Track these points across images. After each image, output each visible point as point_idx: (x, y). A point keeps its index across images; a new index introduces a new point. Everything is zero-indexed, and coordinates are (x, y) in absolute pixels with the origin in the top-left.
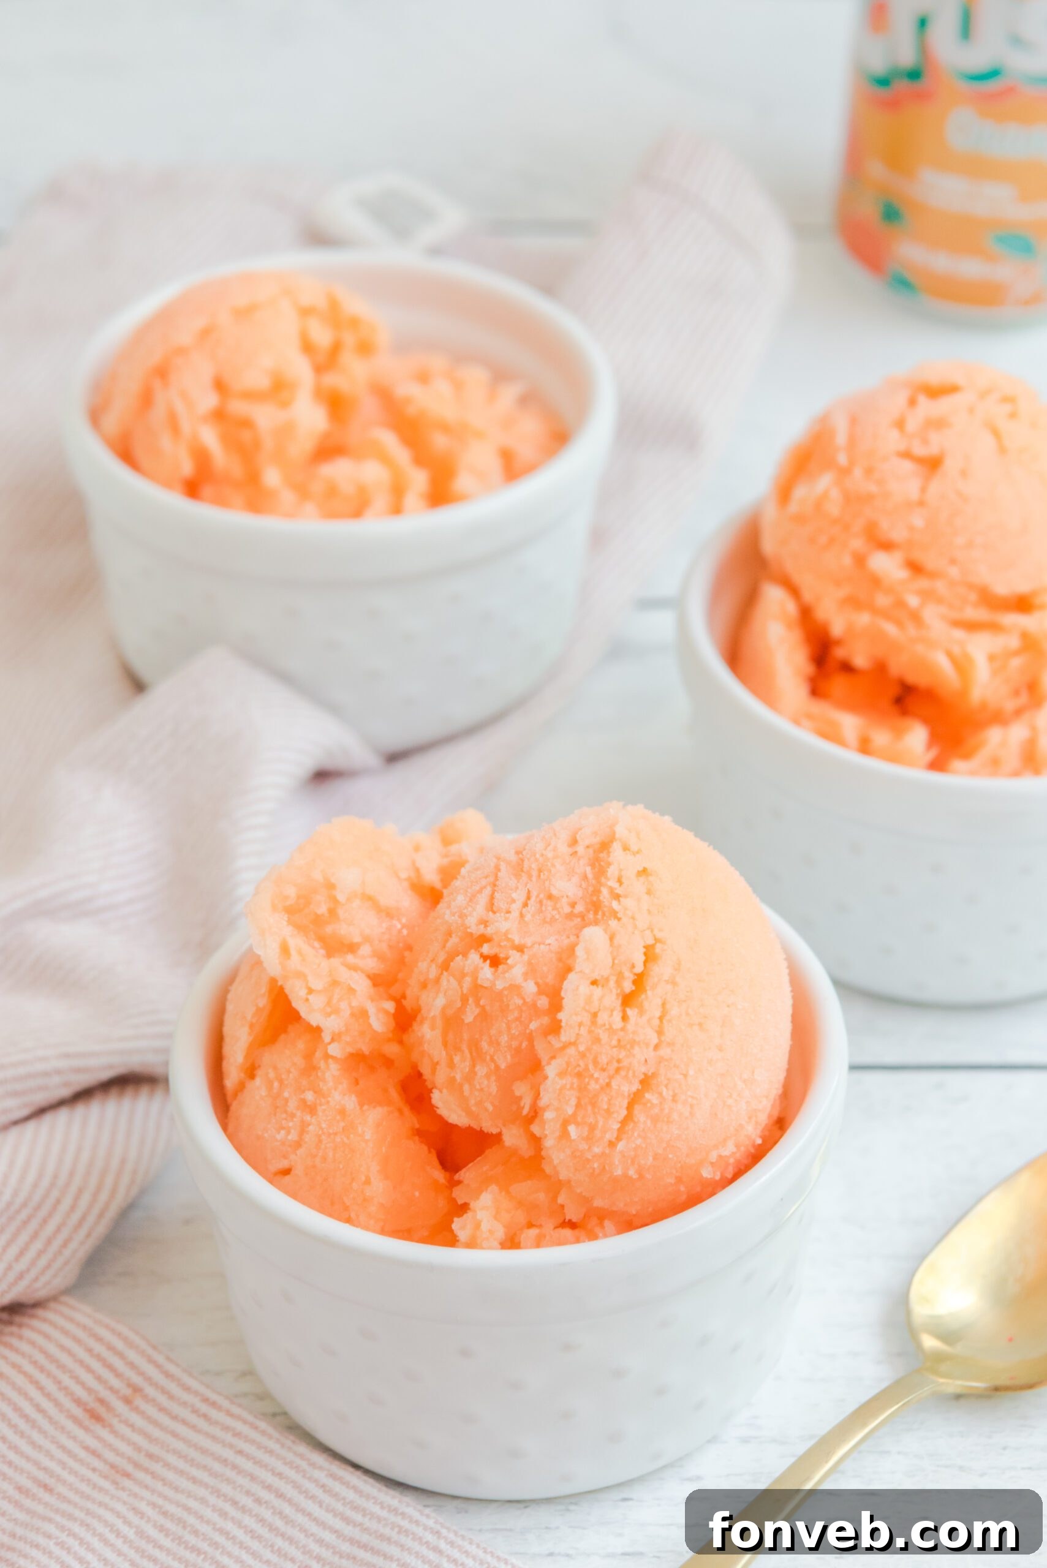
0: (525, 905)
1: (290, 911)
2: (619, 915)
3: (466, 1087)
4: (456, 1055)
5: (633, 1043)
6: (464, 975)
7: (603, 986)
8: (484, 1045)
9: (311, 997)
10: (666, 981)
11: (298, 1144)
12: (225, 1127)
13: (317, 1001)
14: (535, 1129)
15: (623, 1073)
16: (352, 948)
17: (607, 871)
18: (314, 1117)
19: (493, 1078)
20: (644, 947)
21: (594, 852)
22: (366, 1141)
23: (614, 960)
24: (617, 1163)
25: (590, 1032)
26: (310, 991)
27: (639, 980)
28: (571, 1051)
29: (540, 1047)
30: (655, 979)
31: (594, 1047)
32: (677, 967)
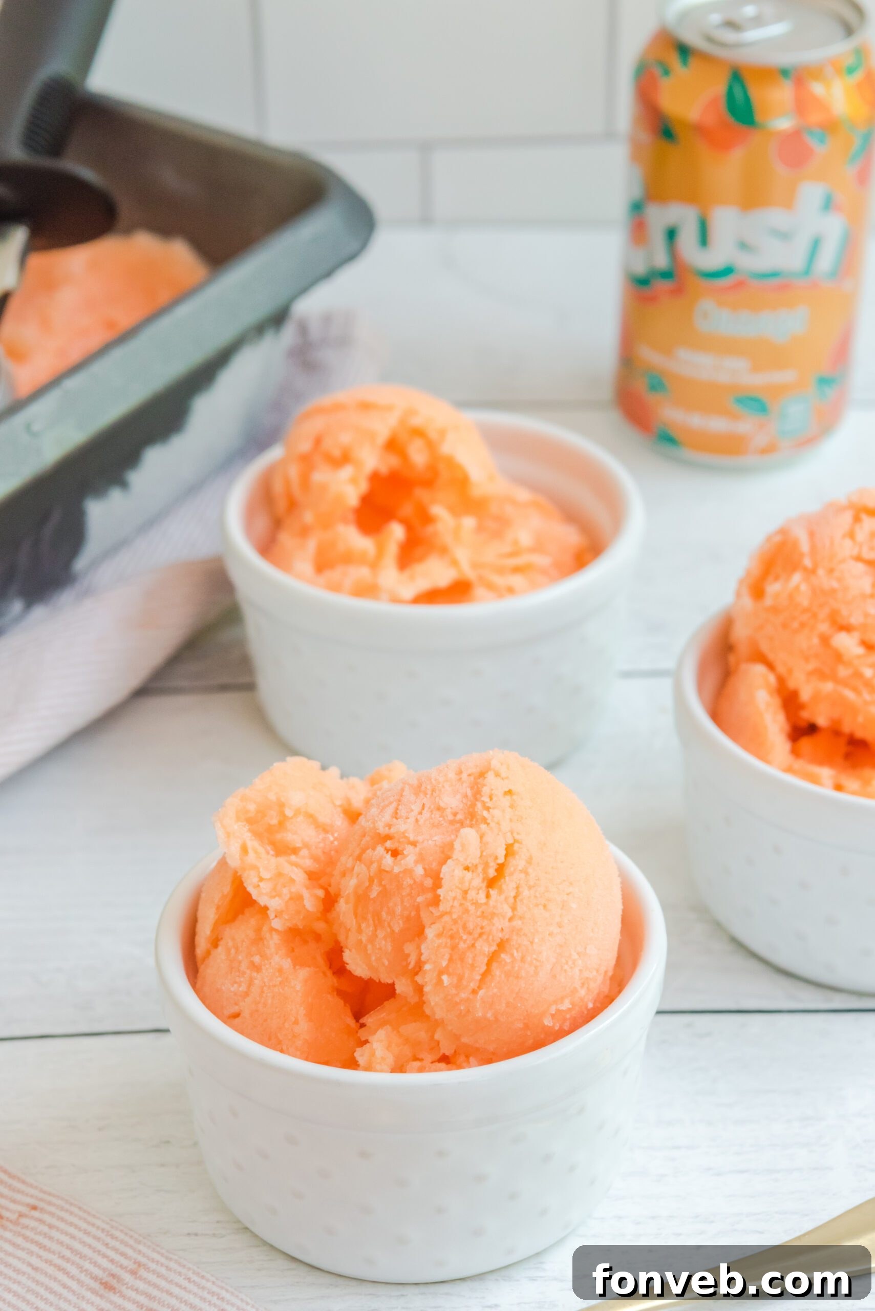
0: (420, 813)
1: (250, 821)
2: (488, 821)
3: (369, 947)
4: (363, 923)
5: (493, 915)
6: (372, 863)
7: (473, 871)
8: (384, 915)
9: (261, 884)
10: (520, 870)
11: (247, 994)
12: (193, 984)
13: (265, 887)
14: (419, 979)
15: (485, 937)
16: (295, 851)
17: (482, 791)
18: (259, 974)
19: (389, 940)
20: (506, 845)
21: (475, 778)
22: (297, 992)
23: (482, 852)
25: (461, 905)
26: (261, 879)
27: (501, 868)
28: (446, 918)
29: (424, 915)
30: (512, 869)
31: (464, 916)
32: (530, 861)
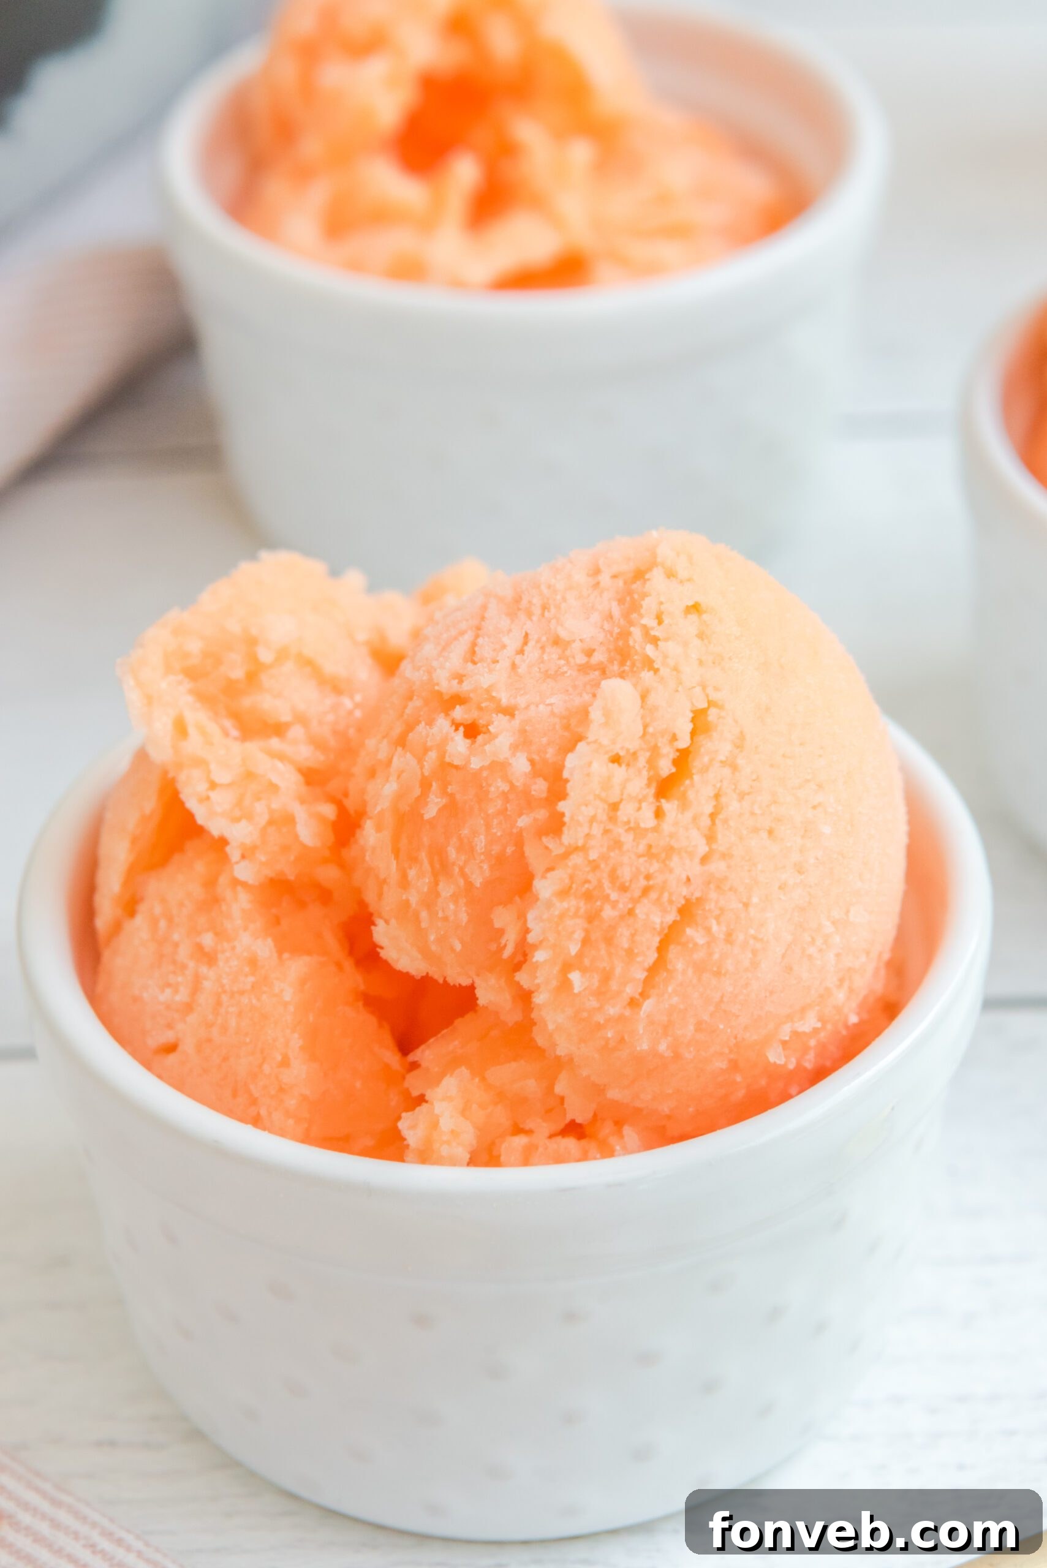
0: (521, 652)
1: (192, 673)
2: (656, 666)
3: (424, 914)
4: (411, 869)
5: (670, 850)
6: (426, 750)
7: (628, 765)
8: (452, 853)
9: (214, 795)
10: (722, 762)
11: (189, 1008)
13: (222, 800)
15: (653, 895)
16: (279, 730)
17: (641, 606)
18: (213, 969)
19: (462, 901)
20: (693, 712)
21: (625, 583)
22: (286, 1004)
23: (645, 727)
24: (641, 1032)
25: (606, 831)
26: (213, 785)
27: (683, 759)
28: (576, 859)
29: (532, 853)
30: (706, 759)
31: (612, 854)
32: (740, 743)
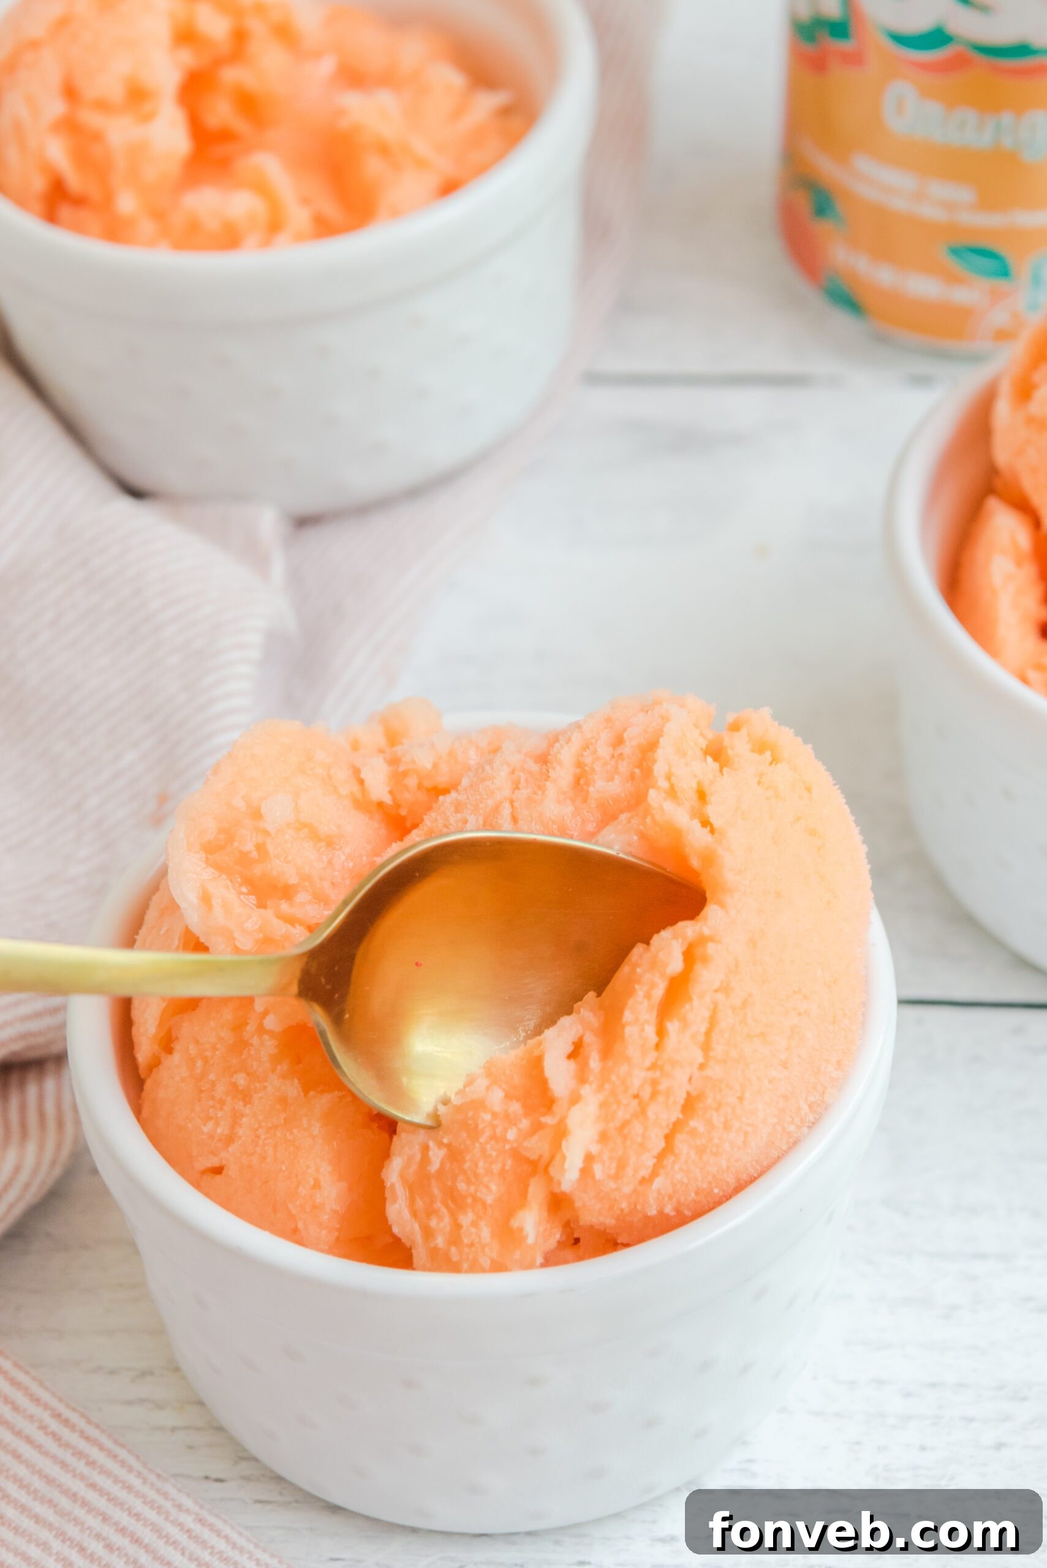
1: (209, 849)
5: (672, 1062)
10: (716, 987)
12: (138, 1111)
16: (287, 892)
18: (249, 1106)
24: (651, 1200)
